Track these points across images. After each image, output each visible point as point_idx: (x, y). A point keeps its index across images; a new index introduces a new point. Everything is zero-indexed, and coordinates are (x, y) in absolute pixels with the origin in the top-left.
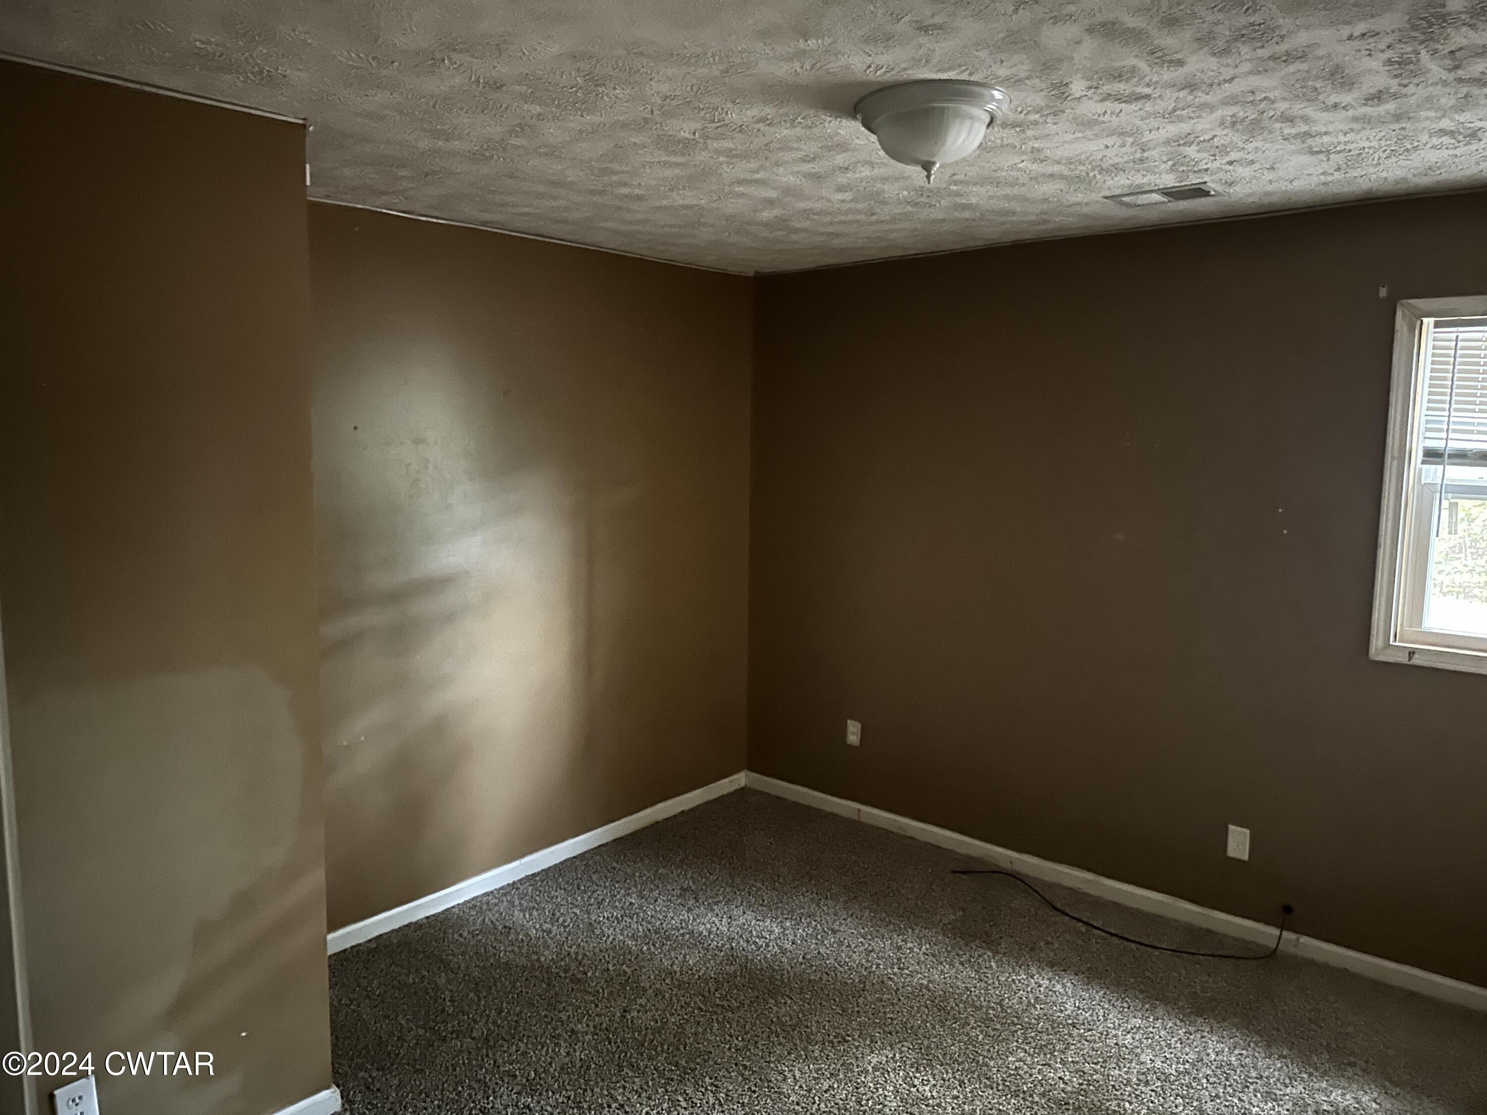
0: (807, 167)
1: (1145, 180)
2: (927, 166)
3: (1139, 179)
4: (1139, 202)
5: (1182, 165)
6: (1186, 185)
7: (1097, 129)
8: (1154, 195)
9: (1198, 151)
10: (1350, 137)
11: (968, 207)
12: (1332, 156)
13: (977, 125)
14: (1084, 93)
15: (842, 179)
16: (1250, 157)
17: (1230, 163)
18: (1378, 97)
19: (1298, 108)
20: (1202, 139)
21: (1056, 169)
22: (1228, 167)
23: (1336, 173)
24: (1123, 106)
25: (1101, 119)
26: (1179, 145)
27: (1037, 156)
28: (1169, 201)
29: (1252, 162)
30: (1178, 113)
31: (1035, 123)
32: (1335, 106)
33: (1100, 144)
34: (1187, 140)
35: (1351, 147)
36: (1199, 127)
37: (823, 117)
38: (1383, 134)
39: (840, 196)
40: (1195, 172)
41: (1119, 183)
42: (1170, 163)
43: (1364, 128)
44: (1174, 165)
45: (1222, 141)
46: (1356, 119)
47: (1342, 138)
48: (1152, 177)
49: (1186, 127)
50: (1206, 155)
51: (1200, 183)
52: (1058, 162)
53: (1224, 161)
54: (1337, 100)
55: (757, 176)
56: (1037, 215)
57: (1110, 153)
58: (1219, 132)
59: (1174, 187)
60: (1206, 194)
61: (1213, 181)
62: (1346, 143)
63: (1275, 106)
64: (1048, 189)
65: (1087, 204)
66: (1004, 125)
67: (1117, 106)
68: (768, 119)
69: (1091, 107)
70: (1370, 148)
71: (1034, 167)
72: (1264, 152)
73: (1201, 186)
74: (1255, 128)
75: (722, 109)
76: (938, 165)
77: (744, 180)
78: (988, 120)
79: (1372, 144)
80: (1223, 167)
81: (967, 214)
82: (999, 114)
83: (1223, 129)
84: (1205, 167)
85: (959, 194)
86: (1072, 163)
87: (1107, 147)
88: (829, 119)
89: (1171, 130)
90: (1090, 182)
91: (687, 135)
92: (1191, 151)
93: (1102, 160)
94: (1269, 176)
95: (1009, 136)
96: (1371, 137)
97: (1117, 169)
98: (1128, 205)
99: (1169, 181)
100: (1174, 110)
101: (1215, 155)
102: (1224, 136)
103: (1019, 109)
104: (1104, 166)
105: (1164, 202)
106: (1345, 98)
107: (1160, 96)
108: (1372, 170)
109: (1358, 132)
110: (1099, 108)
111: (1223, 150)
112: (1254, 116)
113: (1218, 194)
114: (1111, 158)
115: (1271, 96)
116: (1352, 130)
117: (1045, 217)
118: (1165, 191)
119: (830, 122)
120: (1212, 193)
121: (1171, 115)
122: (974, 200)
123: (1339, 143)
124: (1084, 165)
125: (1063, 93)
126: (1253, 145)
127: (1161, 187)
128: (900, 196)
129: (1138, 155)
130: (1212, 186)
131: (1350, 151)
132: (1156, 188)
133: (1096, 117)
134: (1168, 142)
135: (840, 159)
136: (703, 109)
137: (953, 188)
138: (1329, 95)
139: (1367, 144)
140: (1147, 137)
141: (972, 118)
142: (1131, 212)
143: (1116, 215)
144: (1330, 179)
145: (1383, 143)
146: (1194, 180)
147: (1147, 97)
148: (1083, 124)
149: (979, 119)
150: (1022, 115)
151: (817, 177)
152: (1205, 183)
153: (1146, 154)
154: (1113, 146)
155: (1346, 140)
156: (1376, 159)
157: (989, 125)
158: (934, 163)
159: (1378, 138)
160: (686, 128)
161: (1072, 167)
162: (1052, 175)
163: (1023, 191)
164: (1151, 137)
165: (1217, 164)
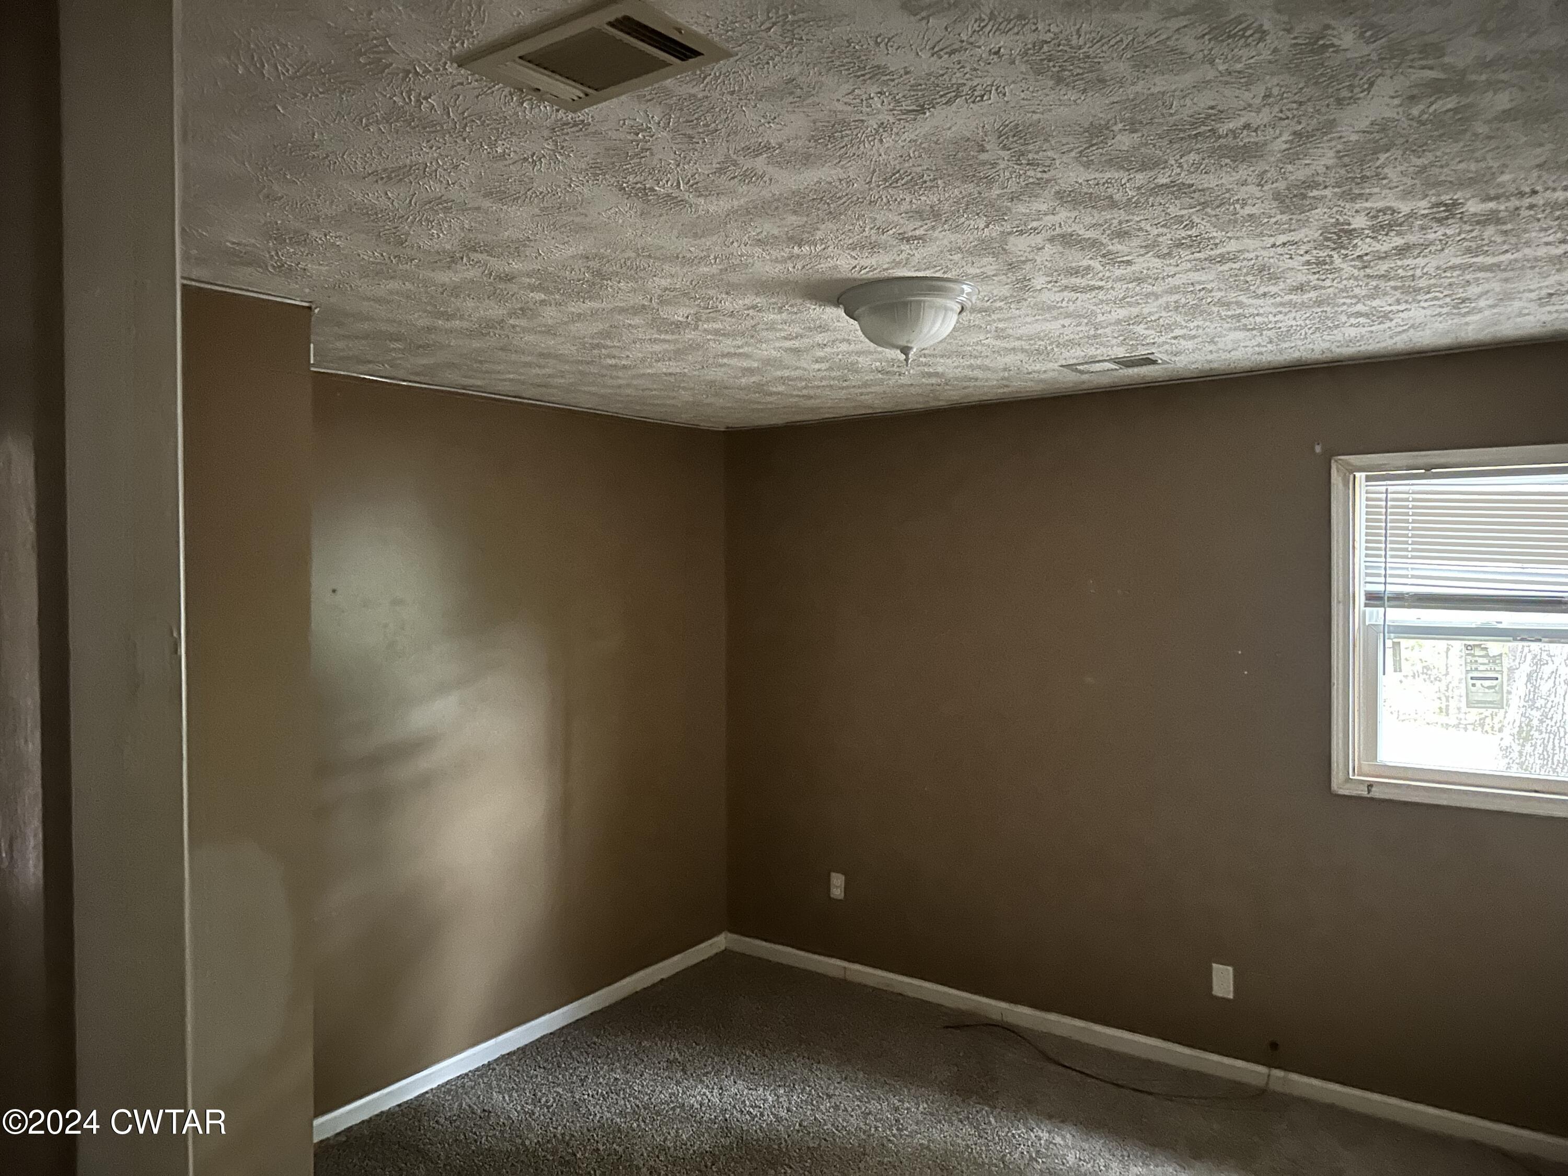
0: (788, 344)
1: (1098, 352)
2: (905, 350)
3: (1092, 351)
4: (1091, 370)
5: (1132, 339)
6: (1135, 356)
7: (1055, 313)
8: (1106, 364)
9: (1146, 329)
10: (1280, 317)
11: (937, 374)
12: (1264, 333)
13: (950, 313)
14: (1044, 286)
15: (820, 353)
16: (1193, 332)
17: (1175, 338)
18: (1300, 288)
19: (1232, 296)
20: (1149, 319)
21: (1017, 344)
22: (1173, 341)
23: (1269, 346)
24: (1078, 294)
25: (1059, 305)
26: (1129, 325)
27: (1000, 335)
28: (1121, 368)
29: (1194, 337)
30: (1128, 300)
31: (1001, 309)
32: (1265, 295)
33: (1056, 325)
34: (1136, 320)
35: (1280, 325)
36: (1146, 311)
37: (808, 305)
38: (1308, 315)
39: (817, 366)
40: (1143, 345)
41: (1074, 355)
42: (1121, 338)
43: (1290, 311)
44: (1125, 340)
45: (1167, 321)
46: (1282, 304)
47: (1271, 317)
48: (1104, 350)
49: (1135, 311)
50: (1153, 332)
51: (1148, 354)
52: (1018, 339)
53: (1169, 337)
54: (1266, 290)
55: (741, 351)
56: (998, 380)
57: (1067, 331)
58: (1164, 314)
59: (1125, 357)
60: (1154, 362)
61: (1160, 352)
62: (1276, 322)
63: (1212, 294)
64: (1010, 359)
65: (1045, 372)
66: (973, 310)
67: (1074, 295)
68: (758, 307)
69: (1049, 297)
70: (1297, 326)
71: (998, 343)
72: (1204, 329)
73: (1150, 356)
74: (1194, 311)
75: (717, 299)
76: (915, 350)
77: (728, 353)
78: (958, 311)
79: (1298, 323)
80: (1169, 341)
81: (933, 380)
82: (968, 305)
83: (1168, 312)
84: (1152, 341)
85: (925, 365)
86: (1031, 340)
87: (1064, 326)
88: (814, 307)
89: (1122, 313)
90: (1048, 354)
91: (680, 319)
92: (1140, 329)
93: (1060, 336)
94: (1212, 347)
95: (977, 319)
96: (1298, 318)
97: (1072, 343)
98: (1081, 372)
99: (1121, 352)
100: (1124, 298)
101: (1161, 332)
102: (1168, 317)
103: (986, 299)
104: (1061, 341)
105: (1116, 369)
106: (1273, 289)
107: (1111, 287)
108: (1300, 343)
109: (1286, 314)
110: (1058, 297)
111: (1169, 328)
112: (1194, 302)
113: (1165, 362)
114: (1067, 335)
115: (1209, 287)
116: (1280, 312)
117: (1005, 382)
118: (1117, 360)
119: (814, 309)
120: (1160, 361)
121: (1121, 302)
122: (940, 369)
123: (1270, 322)
124: (1043, 340)
125: (1026, 286)
126: (1196, 323)
127: (1113, 357)
128: (873, 366)
129: (1092, 332)
130: (1159, 356)
131: (1280, 328)
132: (1108, 358)
133: (1055, 304)
134: (1118, 322)
135: (819, 338)
136: (699, 299)
137: (922, 359)
138: (1258, 287)
139: (1294, 323)
140: (1100, 318)
141: (946, 309)
142: (1085, 377)
143: (1070, 379)
144: (1264, 349)
145: (1308, 322)
146: (1142, 351)
147: (1100, 288)
148: (1043, 309)
149: (952, 310)
150: (988, 303)
151: (796, 351)
152: (1153, 353)
153: (1099, 332)
154: (1069, 326)
155: (1276, 319)
156: (1303, 334)
157: (960, 313)
158: (910, 348)
159: (1303, 318)
160: (679, 314)
161: (1032, 342)
162: (1014, 349)
163: (987, 362)
164: (1103, 319)
165: (1163, 339)
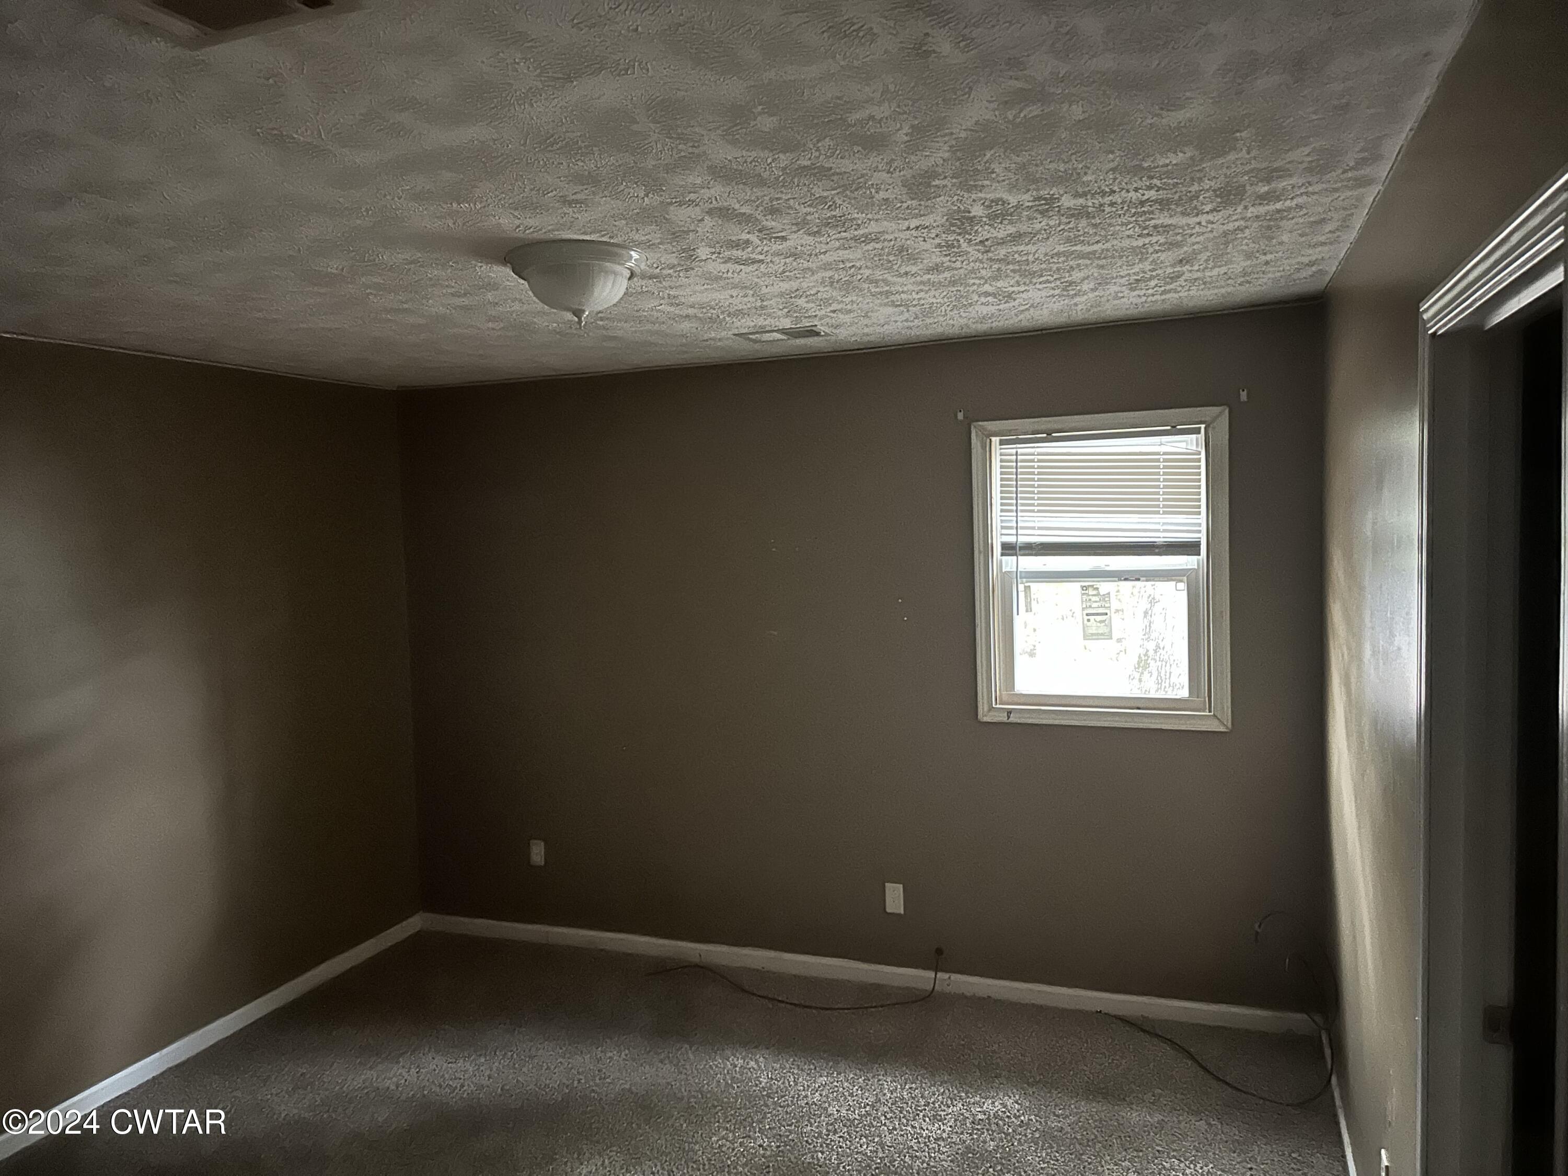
0: (458, 301)
1: (766, 323)
2: (578, 313)
3: (761, 322)
4: (763, 339)
5: (795, 312)
6: (800, 327)
7: (722, 283)
8: (775, 334)
9: (807, 302)
10: (922, 295)
11: (615, 338)
12: (910, 308)
13: (619, 279)
14: (709, 257)
15: (492, 312)
16: (849, 307)
17: (834, 311)
18: (936, 268)
19: (878, 274)
20: (808, 293)
21: (691, 311)
22: (832, 314)
23: (916, 321)
24: (742, 267)
25: (725, 275)
26: (791, 297)
27: (674, 301)
28: (789, 339)
29: (850, 311)
30: (787, 274)
31: (670, 276)
32: (906, 273)
33: (725, 295)
34: (796, 293)
35: (922, 302)
36: (805, 285)
37: (473, 262)
38: (945, 293)
39: (490, 325)
40: (806, 317)
41: (745, 324)
42: (786, 310)
43: (930, 289)
44: (789, 312)
45: (824, 296)
46: (922, 283)
47: (914, 295)
48: (772, 321)
49: (794, 285)
50: (813, 305)
51: (812, 326)
52: (692, 307)
53: (828, 310)
54: (908, 269)
55: (405, 306)
56: (677, 347)
57: (735, 301)
58: (821, 289)
59: (791, 328)
60: (817, 334)
61: (822, 325)
62: (919, 299)
63: (861, 272)
64: (686, 326)
65: (720, 340)
66: (643, 276)
67: (738, 267)
68: (419, 262)
69: (716, 267)
70: (937, 303)
71: (669, 309)
72: (858, 304)
73: (814, 328)
74: (848, 287)
75: (373, 251)
76: (587, 313)
77: (391, 309)
78: (628, 276)
79: (938, 301)
80: (829, 314)
81: (612, 344)
82: (637, 270)
83: (824, 287)
84: (814, 314)
85: (604, 328)
86: (703, 308)
87: (732, 297)
88: (480, 264)
89: (785, 286)
90: (721, 322)
91: (334, 271)
92: (801, 302)
93: (729, 306)
94: (866, 321)
95: (649, 285)
96: (937, 296)
97: (739, 313)
98: (755, 341)
99: (787, 323)
100: (784, 272)
101: (821, 306)
102: (826, 292)
103: (655, 265)
104: (731, 310)
105: (782, 340)
106: (914, 269)
107: (771, 261)
108: (941, 319)
109: (926, 293)
110: (723, 267)
111: (827, 302)
112: (846, 279)
113: (827, 334)
114: (736, 305)
115: (858, 264)
116: (922, 290)
117: (684, 349)
118: (785, 331)
119: (481, 267)
120: (823, 333)
121: (782, 275)
122: (620, 333)
123: (914, 299)
124: (714, 309)
125: (692, 256)
126: (849, 299)
127: (781, 328)
128: (550, 328)
129: (759, 304)
130: (821, 328)
131: (923, 305)
132: (776, 329)
133: (721, 274)
134: (781, 295)
135: (490, 296)
136: (353, 251)
137: (601, 323)
138: (900, 266)
139: (934, 300)
140: (764, 290)
141: (615, 273)
142: (757, 346)
143: (745, 350)
144: (911, 324)
145: (946, 300)
146: (806, 323)
147: (762, 261)
148: (710, 279)
149: (622, 275)
150: (658, 270)
151: (466, 308)
152: (816, 326)
153: (765, 303)
154: (737, 296)
155: (919, 297)
156: (943, 310)
157: (630, 279)
158: (584, 311)
159: (942, 296)
160: (334, 266)
161: (704, 310)
162: (687, 316)
163: (664, 327)
164: (766, 291)
165: (823, 312)
